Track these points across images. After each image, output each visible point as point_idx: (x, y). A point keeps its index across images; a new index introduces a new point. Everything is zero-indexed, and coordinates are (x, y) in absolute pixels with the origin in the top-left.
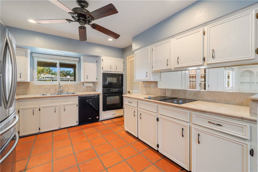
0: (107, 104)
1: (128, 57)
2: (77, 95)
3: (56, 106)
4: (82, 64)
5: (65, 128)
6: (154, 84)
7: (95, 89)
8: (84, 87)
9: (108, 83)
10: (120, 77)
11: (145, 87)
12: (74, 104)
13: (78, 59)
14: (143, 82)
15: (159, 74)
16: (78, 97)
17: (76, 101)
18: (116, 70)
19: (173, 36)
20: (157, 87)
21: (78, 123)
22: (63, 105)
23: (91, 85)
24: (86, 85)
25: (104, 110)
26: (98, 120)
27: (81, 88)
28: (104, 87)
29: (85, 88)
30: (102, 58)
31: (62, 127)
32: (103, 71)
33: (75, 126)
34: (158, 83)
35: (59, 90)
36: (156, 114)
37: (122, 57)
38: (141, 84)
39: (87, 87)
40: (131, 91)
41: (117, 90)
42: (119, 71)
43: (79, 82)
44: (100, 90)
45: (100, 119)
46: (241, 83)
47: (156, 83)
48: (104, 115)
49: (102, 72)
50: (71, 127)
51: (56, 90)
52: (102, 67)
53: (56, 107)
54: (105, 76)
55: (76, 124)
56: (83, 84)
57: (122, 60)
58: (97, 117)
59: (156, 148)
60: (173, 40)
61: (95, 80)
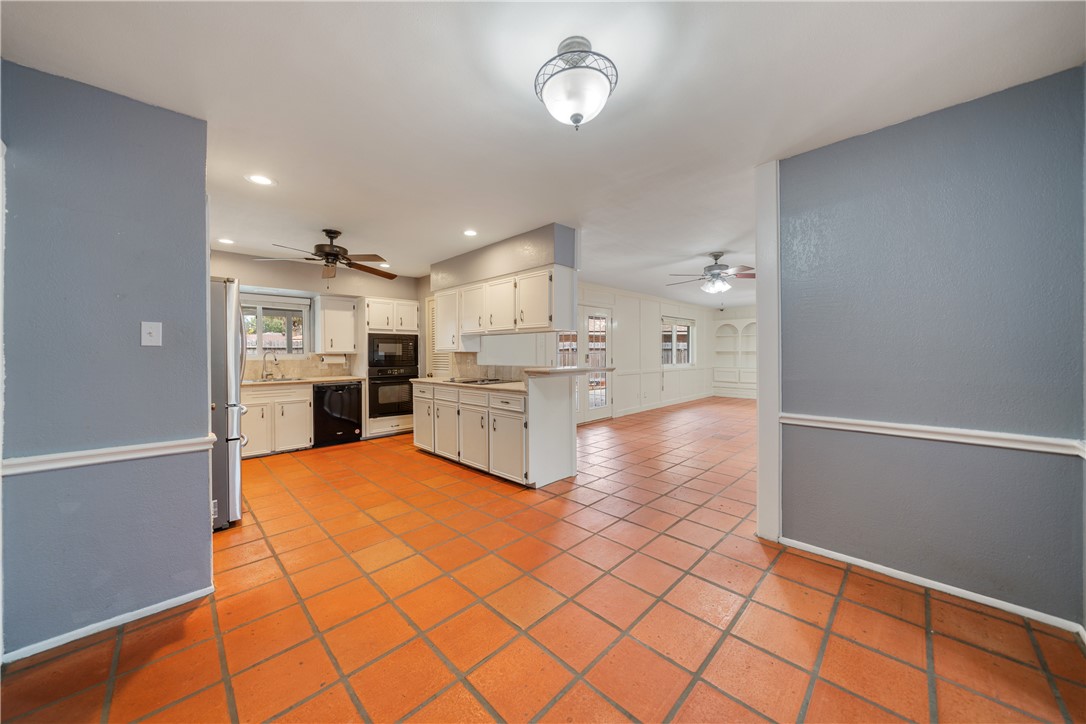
0: (380, 402)
1: (427, 299)
2: (310, 383)
3: (265, 405)
4: (319, 313)
5: (282, 453)
6: (471, 357)
7: (350, 369)
8: (323, 366)
9: (385, 356)
10: (411, 343)
11: (459, 363)
12: (305, 401)
13: (308, 302)
14: (456, 353)
15: (478, 339)
16: (311, 386)
17: (308, 395)
18: (400, 328)
19: (486, 280)
20: (475, 363)
21: (312, 443)
22: (280, 403)
23: (342, 360)
24: (328, 360)
25: (373, 414)
26: (357, 438)
27: (317, 367)
28: (372, 364)
29: (326, 367)
30: (367, 301)
31: (278, 450)
32: (370, 329)
33: (306, 449)
34: (478, 355)
35: (265, 373)
36: (456, 405)
37: (417, 299)
38: (451, 359)
39: (329, 365)
40: (434, 372)
41: (402, 371)
42: (409, 327)
43: (310, 355)
44: (361, 372)
45: (363, 436)
46: (718, 353)
47: (474, 354)
48: (373, 427)
49: (367, 332)
50: (297, 450)
51: (256, 372)
52: (367, 320)
53: (265, 408)
54: (375, 340)
55: (308, 444)
56: (321, 357)
57: (415, 304)
58: (357, 431)
59: (456, 458)
60: (486, 286)
61: (350, 350)
